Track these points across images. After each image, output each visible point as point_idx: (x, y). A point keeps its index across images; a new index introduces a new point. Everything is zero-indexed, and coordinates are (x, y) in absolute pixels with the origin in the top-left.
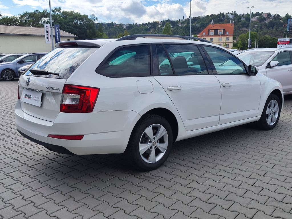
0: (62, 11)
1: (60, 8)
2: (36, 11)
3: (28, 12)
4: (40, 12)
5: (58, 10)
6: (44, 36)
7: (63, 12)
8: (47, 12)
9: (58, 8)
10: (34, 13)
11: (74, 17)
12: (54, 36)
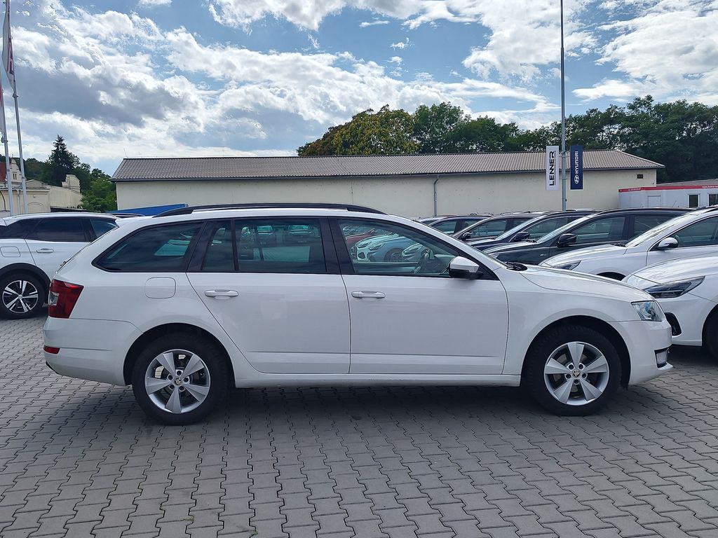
0: (653, 104)
1: (649, 98)
2: (592, 111)
3: (573, 116)
4: (600, 113)
5: (645, 104)
6: (544, 172)
7: (657, 107)
8: (617, 110)
9: (643, 97)
10: (587, 118)
11: (683, 116)
12: (567, 171)
